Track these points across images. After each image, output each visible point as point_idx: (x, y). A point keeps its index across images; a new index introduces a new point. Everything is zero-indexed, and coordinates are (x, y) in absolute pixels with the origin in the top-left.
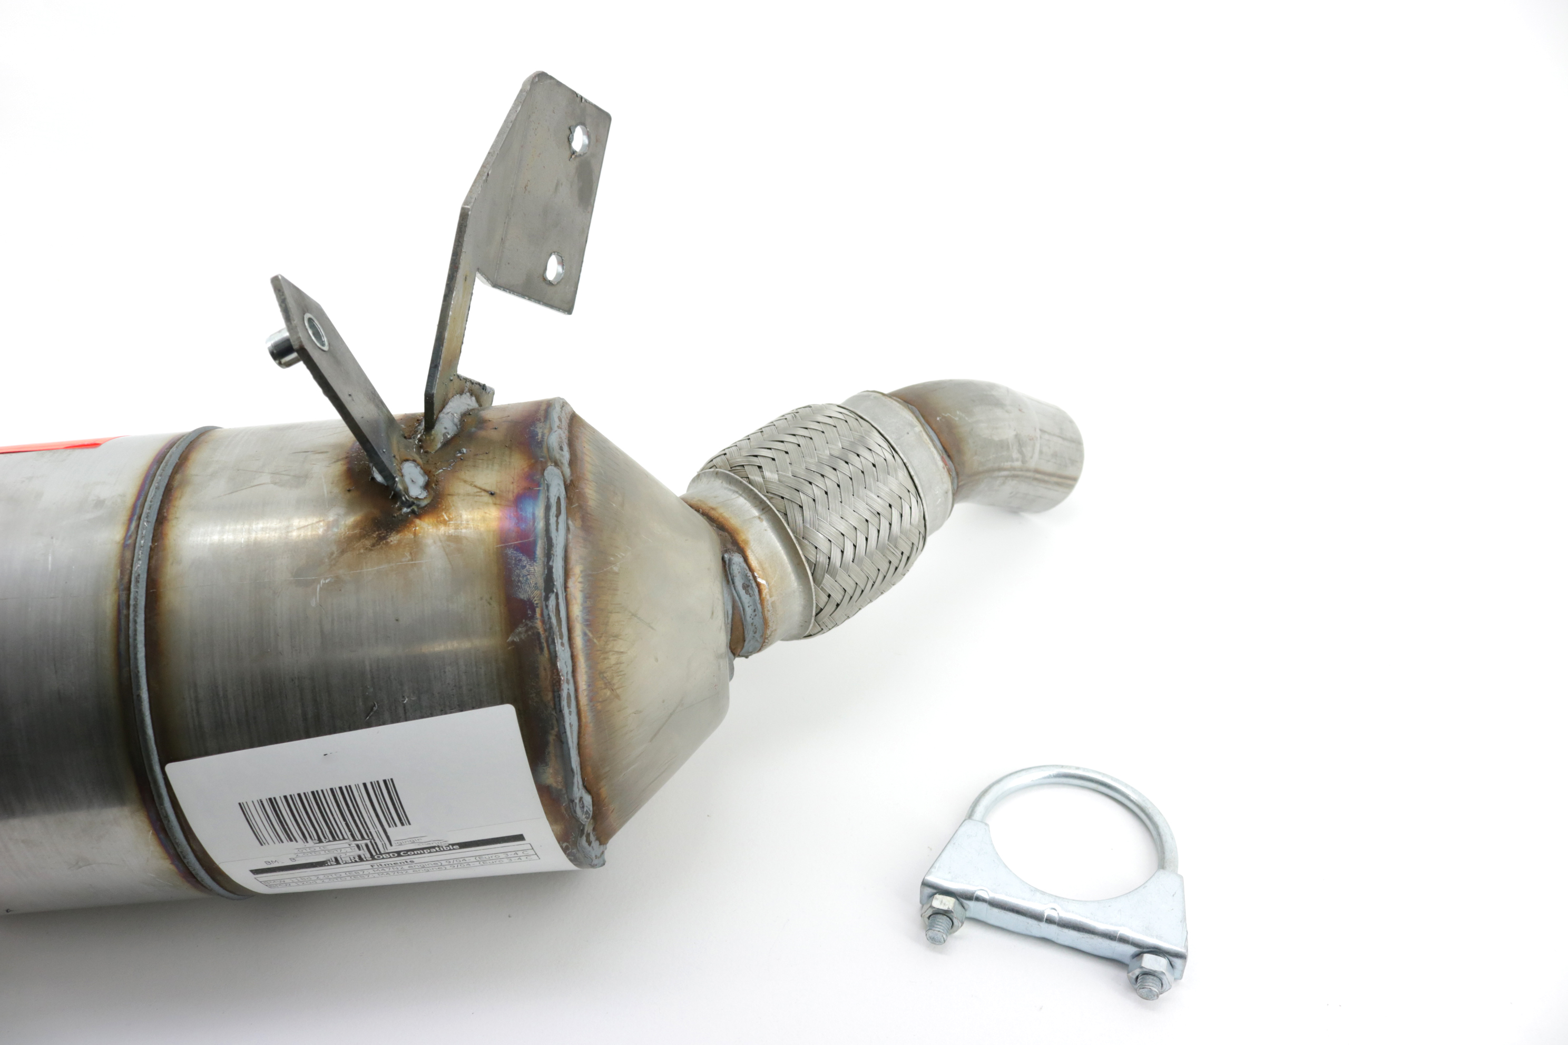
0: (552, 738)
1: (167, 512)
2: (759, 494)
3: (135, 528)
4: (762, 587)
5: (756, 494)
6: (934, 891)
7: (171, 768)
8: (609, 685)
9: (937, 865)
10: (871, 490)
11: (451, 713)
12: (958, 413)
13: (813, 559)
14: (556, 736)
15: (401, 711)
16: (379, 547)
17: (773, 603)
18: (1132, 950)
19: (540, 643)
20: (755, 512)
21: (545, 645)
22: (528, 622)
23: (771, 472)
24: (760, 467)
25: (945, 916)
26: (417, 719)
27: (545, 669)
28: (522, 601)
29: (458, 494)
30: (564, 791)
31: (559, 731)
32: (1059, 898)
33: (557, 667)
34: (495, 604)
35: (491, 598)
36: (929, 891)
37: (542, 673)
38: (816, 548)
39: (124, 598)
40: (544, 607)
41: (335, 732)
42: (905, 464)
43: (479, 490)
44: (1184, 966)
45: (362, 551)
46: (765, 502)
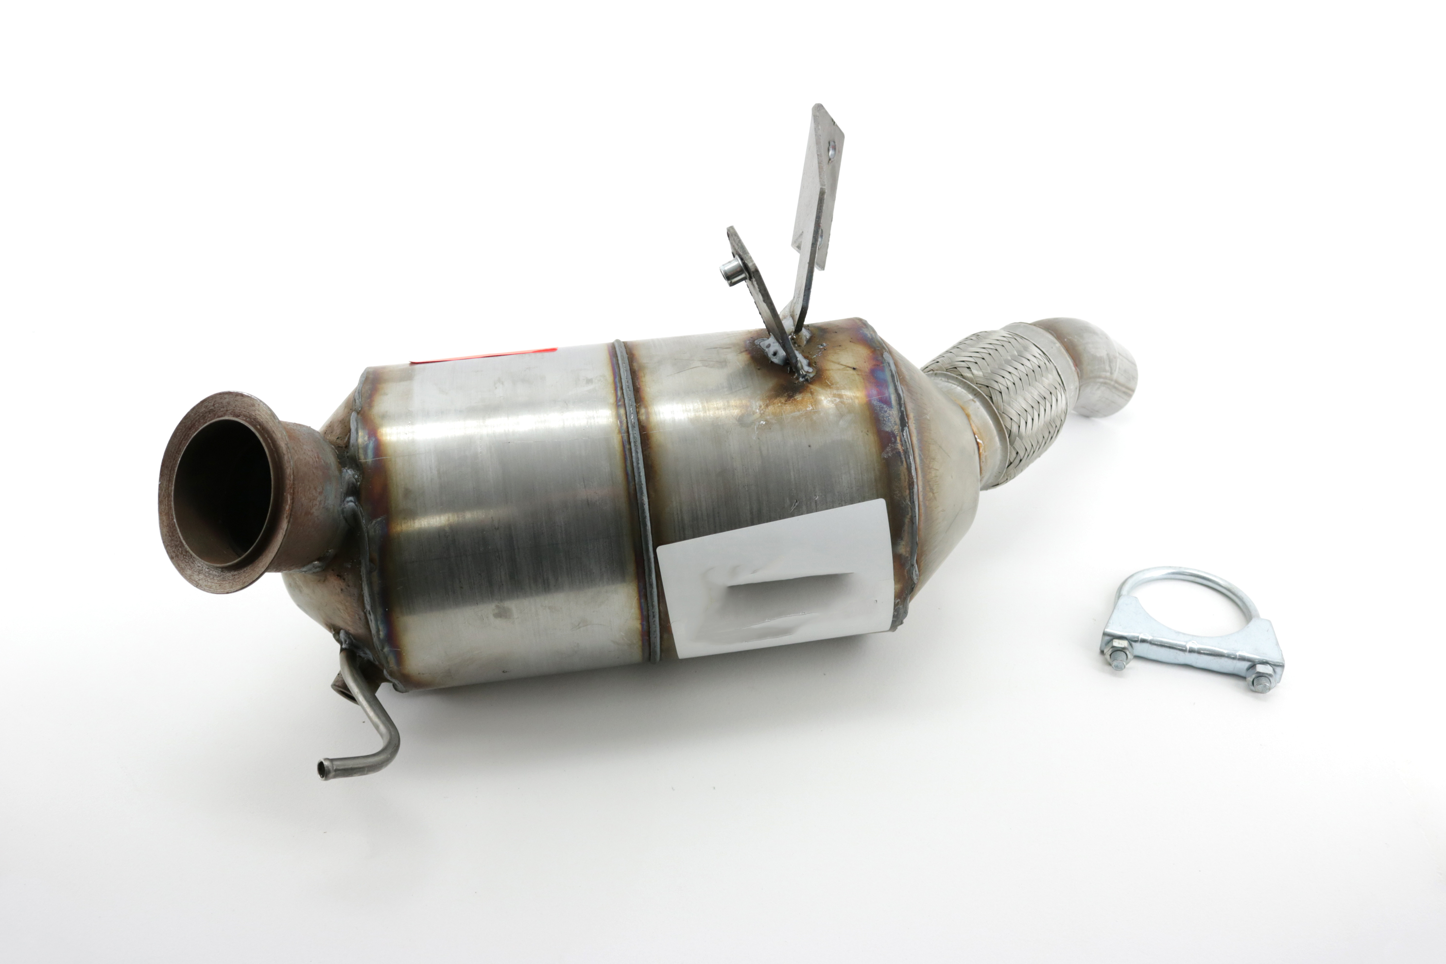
0: (907, 520)
1: (639, 385)
2: (971, 384)
3: (621, 395)
4: (980, 445)
5: (969, 385)
6: (1112, 638)
7: (660, 550)
8: (932, 490)
9: (1111, 621)
10: (1039, 382)
11: (845, 505)
12: (1076, 337)
13: (1009, 427)
14: (910, 519)
15: (813, 504)
16: (790, 402)
17: (986, 456)
18: (1247, 664)
19: (901, 458)
20: (971, 397)
21: (904, 459)
22: (893, 445)
23: (977, 370)
24: (969, 368)
25: (1122, 652)
26: (824, 510)
27: (904, 475)
28: (887, 432)
29: (832, 369)
30: (909, 558)
31: (912, 516)
32: (1195, 636)
33: (912, 473)
34: (870, 434)
35: (868, 431)
36: (1107, 638)
37: (903, 477)
38: (1011, 419)
39: (626, 438)
40: (902, 436)
41: (770, 521)
42: (1055, 367)
43: (844, 367)
44: (1283, 671)
45: (780, 404)
46: (977, 390)
